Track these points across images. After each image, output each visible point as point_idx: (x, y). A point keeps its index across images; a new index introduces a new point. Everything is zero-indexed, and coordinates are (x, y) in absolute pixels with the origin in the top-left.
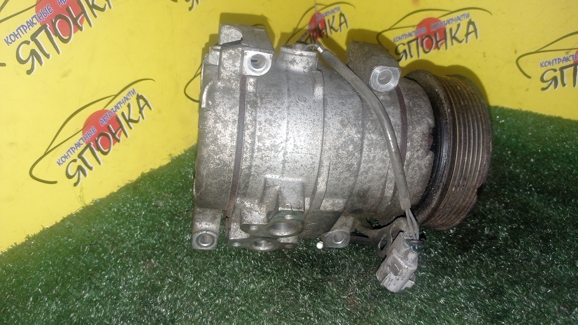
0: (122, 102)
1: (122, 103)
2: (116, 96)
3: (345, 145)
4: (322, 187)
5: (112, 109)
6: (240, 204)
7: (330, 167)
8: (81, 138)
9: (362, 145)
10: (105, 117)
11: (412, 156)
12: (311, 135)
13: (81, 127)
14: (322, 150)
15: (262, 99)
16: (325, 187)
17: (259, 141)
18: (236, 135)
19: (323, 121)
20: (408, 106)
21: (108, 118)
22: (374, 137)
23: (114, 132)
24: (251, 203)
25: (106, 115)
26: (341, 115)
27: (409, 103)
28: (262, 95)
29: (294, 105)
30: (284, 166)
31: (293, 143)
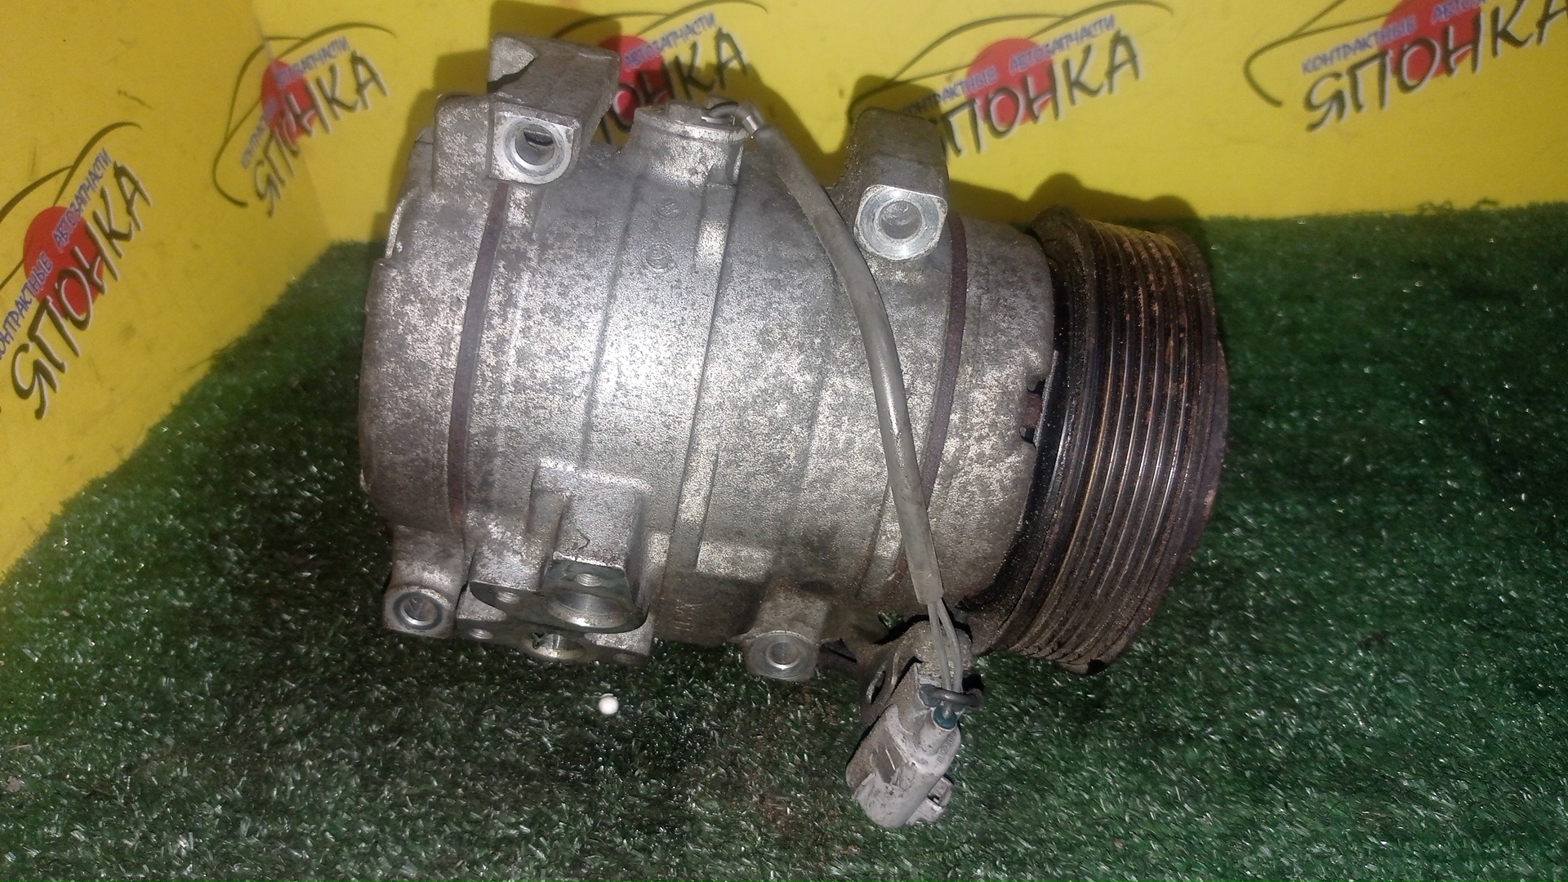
3: (765, 401)
4: (692, 508)
6: (477, 528)
7: (717, 456)
9: (815, 404)
11: (962, 451)
12: (669, 361)
14: (697, 408)
15: (544, 247)
16: (702, 510)
17: (519, 362)
18: (458, 339)
19: (708, 325)
20: (974, 308)
22: (853, 385)
24: (508, 528)
26: (764, 315)
27: (980, 298)
28: (547, 239)
29: (631, 274)
30: (586, 440)
31: (613, 379)
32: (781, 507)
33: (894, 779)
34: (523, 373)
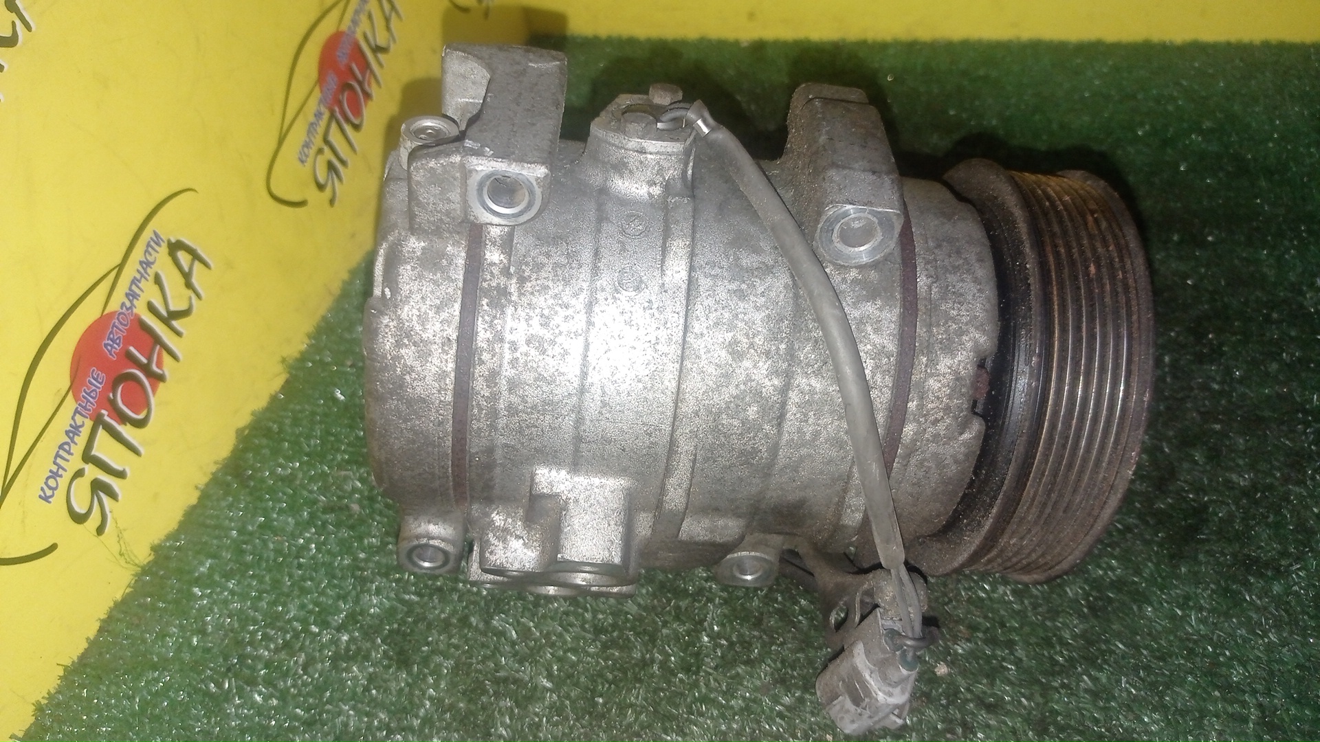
0: (138, 276)
1: (139, 281)
2: (121, 266)
3: (738, 406)
4: (675, 497)
5: (123, 304)
6: (481, 518)
7: (695, 455)
8: (76, 411)
9: (784, 404)
10: (111, 332)
12: (647, 378)
13: (66, 383)
14: (675, 417)
15: (522, 281)
16: (683, 500)
17: (510, 390)
18: (453, 375)
19: (680, 341)
20: (925, 299)
21: (120, 333)
22: (817, 384)
23: (144, 361)
24: (508, 516)
25: (114, 325)
26: (731, 327)
27: (930, 288)
29: (606, 299)
30: (577, 450)
31: (597, 398)
32: (754, 490)
33: (864, 705)
34: (514, 399)
